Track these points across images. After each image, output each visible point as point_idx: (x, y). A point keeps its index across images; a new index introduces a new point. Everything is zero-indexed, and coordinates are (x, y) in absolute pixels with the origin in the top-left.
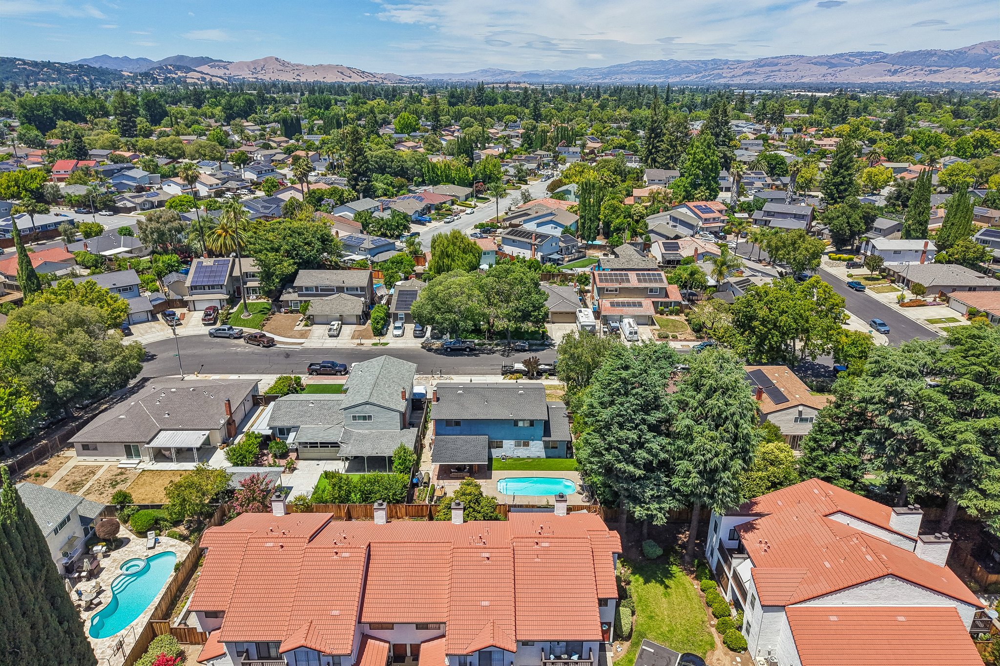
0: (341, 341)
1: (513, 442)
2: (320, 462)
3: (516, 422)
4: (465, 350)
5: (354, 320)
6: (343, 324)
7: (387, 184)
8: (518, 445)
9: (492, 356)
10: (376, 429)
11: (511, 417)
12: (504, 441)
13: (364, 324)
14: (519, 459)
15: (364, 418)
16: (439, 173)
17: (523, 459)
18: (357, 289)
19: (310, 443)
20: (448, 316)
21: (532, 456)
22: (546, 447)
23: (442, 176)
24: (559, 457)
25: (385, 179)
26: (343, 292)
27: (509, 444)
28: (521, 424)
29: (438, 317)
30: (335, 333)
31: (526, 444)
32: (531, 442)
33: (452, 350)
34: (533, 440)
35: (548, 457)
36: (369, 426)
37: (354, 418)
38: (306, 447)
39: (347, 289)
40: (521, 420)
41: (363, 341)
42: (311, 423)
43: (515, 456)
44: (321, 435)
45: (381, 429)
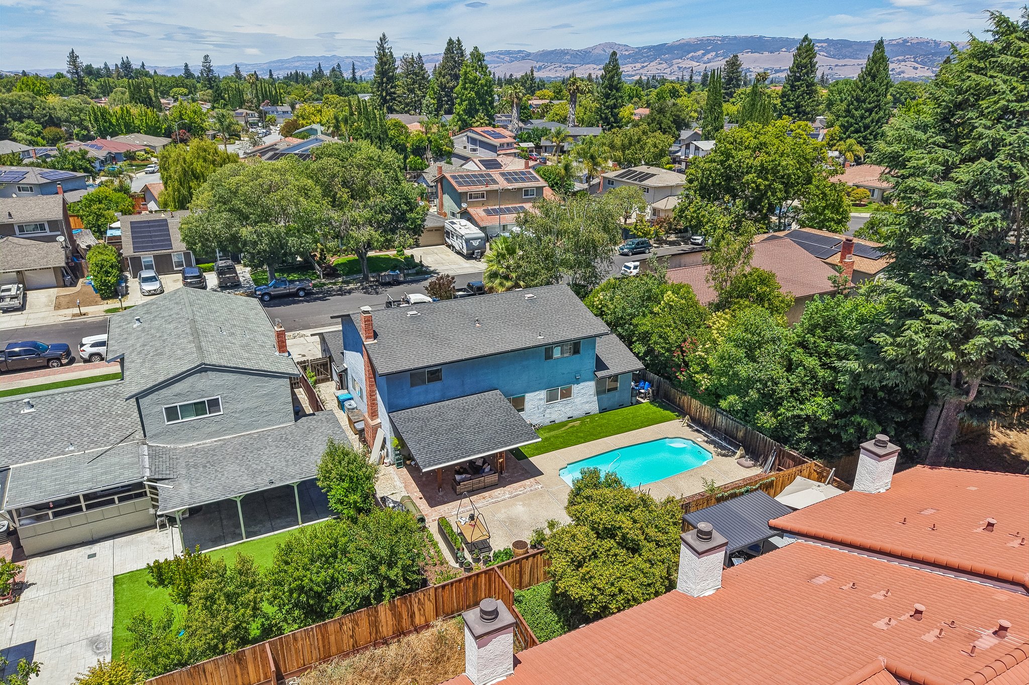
0: (31, 316)
1: (543, 394)
2: (96, 548)
3: (547, 351)
4: (296, 294)
5: (51, 278)
6: (26, 289)
7: (32, 134)
8: (551, 398)
9: (348, 296)
10: (232, 430)
11: (541, 339)
12: (528, 396)
13: (73, 284)
14: (554, 426)
15: (199, 408)
16: (114, 121)
17: (563, 424)
18: (42, 227)
19: (57, 504)
20: (264, 228)
21: (576, 414)
22: (599, 393)
23: (119, 125)
24: (621, 406)
25: (27, 127)
26: (13, 234)
27: (535, 400)
28: (557, 353)
29: (246, 232)
30: (16, 303)
31: (567, 394)
32: (575, 388)
33: (273, 298)
34: (578, 381)
35: (603, 410)
36: (213, 428)
37: (172, 413)
38: (45, 517)
39: (21, 228)
40: (557, 344)
41: (84, 310)
42: (43, 453)
43: (547, 422)
44: (85, 474)
45: (247, 427)
